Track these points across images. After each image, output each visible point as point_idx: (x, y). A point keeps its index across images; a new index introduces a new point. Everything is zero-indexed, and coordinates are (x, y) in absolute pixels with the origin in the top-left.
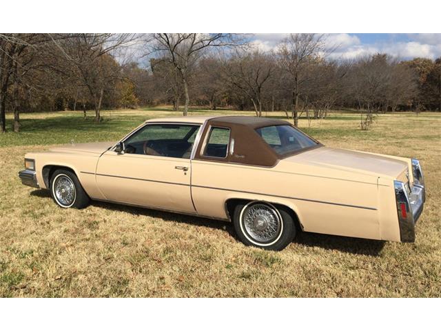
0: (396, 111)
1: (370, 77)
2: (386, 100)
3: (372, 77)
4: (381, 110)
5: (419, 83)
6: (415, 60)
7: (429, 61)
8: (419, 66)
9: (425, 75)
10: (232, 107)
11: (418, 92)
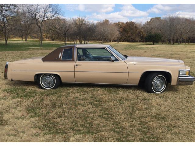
0: (112, 42)
1: (102, 29)
2: (108, 38)
3: (103, 29)
4: (107, 41)
5: (120, 31)
6: (119, 22)
7: (123, 23)
8: (120, 25)
9: (122, 29)
10: (48, 39)
11: (120, 35)
